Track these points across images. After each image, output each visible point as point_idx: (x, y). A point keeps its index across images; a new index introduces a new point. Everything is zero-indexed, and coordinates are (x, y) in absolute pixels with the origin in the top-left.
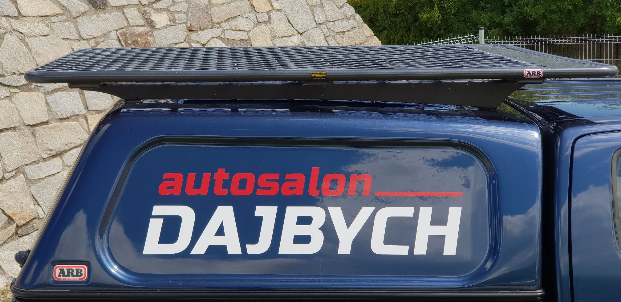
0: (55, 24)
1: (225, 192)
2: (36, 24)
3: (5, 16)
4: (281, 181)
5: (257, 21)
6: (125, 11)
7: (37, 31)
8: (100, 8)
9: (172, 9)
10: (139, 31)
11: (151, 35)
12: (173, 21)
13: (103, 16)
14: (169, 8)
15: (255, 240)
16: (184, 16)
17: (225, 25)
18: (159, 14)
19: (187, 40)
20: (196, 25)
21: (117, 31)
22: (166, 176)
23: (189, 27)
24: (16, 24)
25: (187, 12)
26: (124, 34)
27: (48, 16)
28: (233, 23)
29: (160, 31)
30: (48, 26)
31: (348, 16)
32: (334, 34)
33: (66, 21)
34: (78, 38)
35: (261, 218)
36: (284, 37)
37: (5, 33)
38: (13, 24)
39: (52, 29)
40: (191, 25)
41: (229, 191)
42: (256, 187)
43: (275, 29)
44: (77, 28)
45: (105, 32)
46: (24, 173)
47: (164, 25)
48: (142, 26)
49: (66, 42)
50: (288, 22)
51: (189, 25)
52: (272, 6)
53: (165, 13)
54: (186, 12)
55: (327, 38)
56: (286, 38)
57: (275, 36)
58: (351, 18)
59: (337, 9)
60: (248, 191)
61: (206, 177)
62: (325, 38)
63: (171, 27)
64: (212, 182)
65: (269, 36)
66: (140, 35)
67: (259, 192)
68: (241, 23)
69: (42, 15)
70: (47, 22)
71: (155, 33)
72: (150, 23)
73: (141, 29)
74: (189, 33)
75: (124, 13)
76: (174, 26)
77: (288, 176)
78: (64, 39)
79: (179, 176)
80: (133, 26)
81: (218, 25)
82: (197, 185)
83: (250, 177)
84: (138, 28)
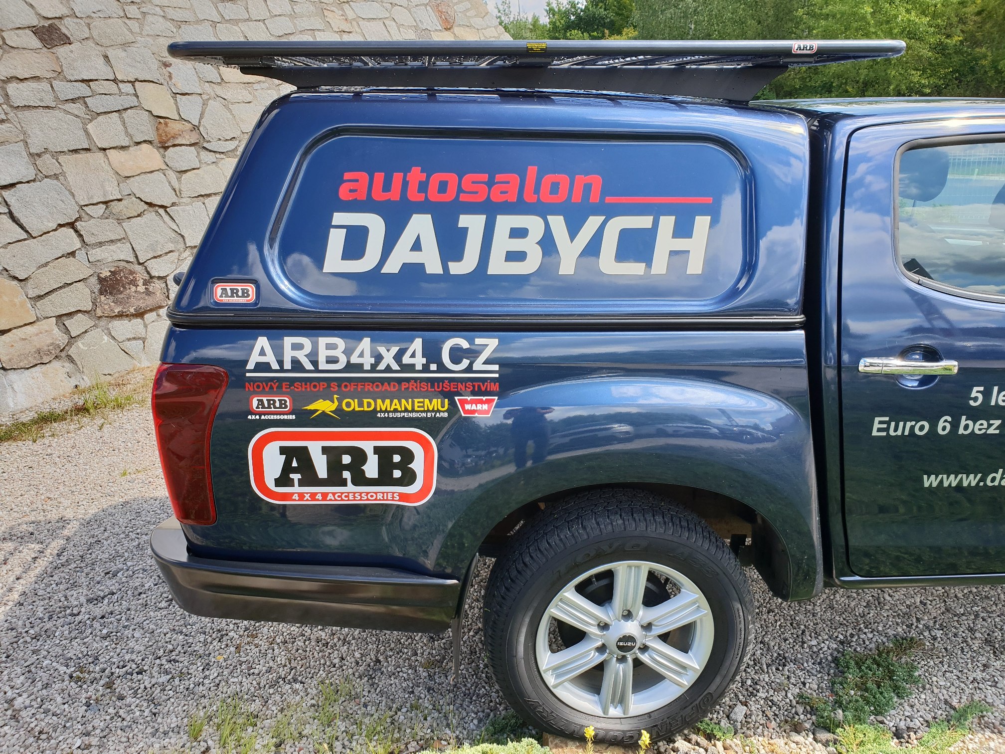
0: (258, 92)
1: (421, 197)
2: (239, 91)
3: (208, 82)
4: (490, 184)
7: (241, 98)
15: (459, 257)
22: (347, 176)
24: (219, 90)
27: (251, 83)
30: (251, 93)
35: (466, 230)
37: (209, 99)
38: (216, 90)
39: (256, 97)
41: (426, 196)
42: (460, 190)
60: (449, 196)
61: (398, 177)
64: (405, 184)
67: (463, 198)
70: (250, 89)
77: (499, 177)
79: (364, 176)
82: (387, 187)
83: (452, 178)
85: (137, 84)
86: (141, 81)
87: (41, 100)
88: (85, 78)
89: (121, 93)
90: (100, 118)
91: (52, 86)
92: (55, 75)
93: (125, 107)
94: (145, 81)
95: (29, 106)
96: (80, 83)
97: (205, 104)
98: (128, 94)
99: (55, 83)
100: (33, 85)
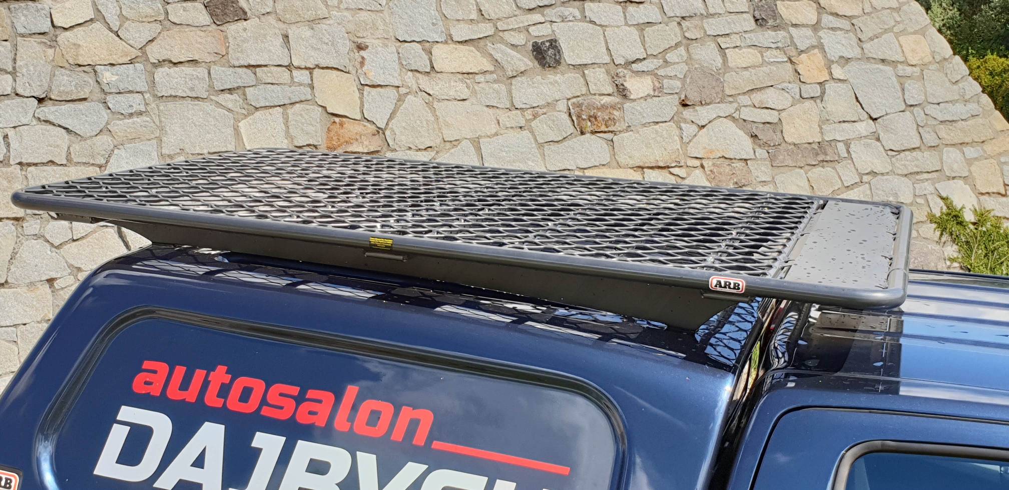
0: (480, 85)
2: (452, 84)
3: (412, 70)
5: (801, 96)
6: (586, 72)
7: (452, 93)
8: (550, 67)
9: (661, 72)
10: (602, 102)
11: (619, 108)
12: (659, 91)
13: (552, 76)
14: (656, 71)
16: (678, 84)
17: (745, 100)
18: (638, 79)
19: (675, 118)
20: (693, 97)
21: (569, 99)
23: (683, 100)
24: (424, 82)
25: (685, 77)
26: (580, 105)
27: (471, 73)
28: (757, 97)
29: (635, 103)
30: (468, 87)
31: (967, 97)
32: (935, 123)
33: (495, 81)
34: (508, 106)
36: (844, 122)
37: (407, 94)
38: (421, 81)
39: (474, 92)
40: (686, 96)
43: (829, 109)
44: (510, 92)
45: (550, 101)
47: (643, 95)
48: (609, 95)
49: (491, 111)
50: (855, 100)
51: (683, 97)
52: (831, 74)
53: (649, 77)
54: (682, 77)
55: (920, 128)
56: (846, 124)
57: (828, 120)
58: (971, 100)
59: (948, 84)
62: (918, 129)
63: (654, 98)
65: (817, 119)
66: (604, 107)
68: (771, 97)
69: (464, 72)
70: (468, 81)
71: (627, 105)
72: (622, 91)
73: (606, 100)
74: (681, 108)
75: (584, 75)
76: (659, 96)
78: (488, 106)
80: (595, 94)
81: (731, 99)
84: (602, 97)
85: (317, 72)
86: (323, 68)
87: (192, 89)
88: (253, 63)
89: (292, 82)
90: (258, 114)
91: (209, 73)
92: (217, 59)
93: (293, 101)
94: (327, 68)
95: (176, 96)
96: (245, 70)
97: (401, 99)
98: (300, 85)
99: (215, 69)
100: (187, 70)
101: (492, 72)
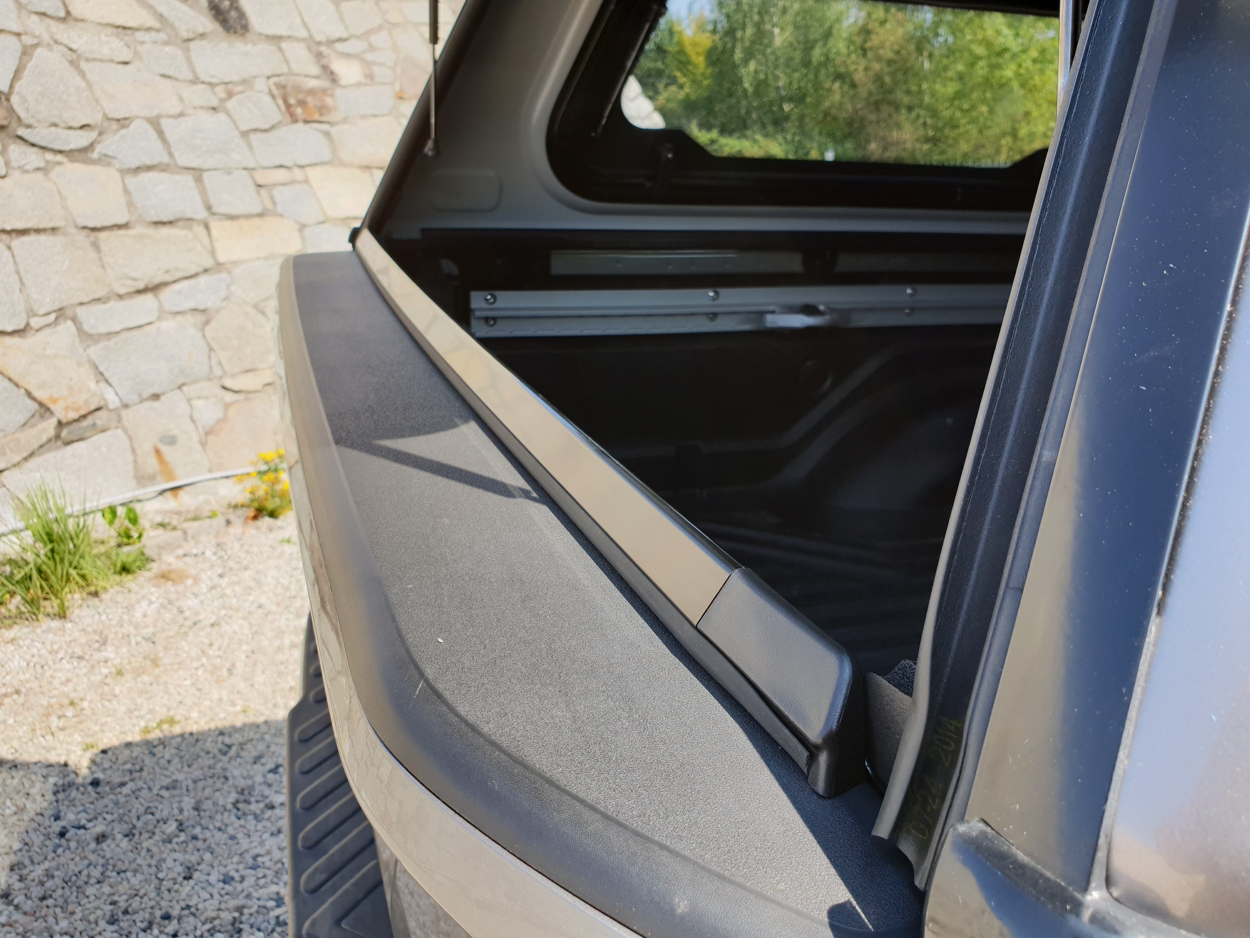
6: (283, 46)
8: (236, 32)
9: (369, 57)
10: (310, 85)
11: (330, 94)
12: (370, 78)
13: (241, 46)
14: (363, 55)
16: (389, 72)
18: (345, 62)
19: (394, 113)
20: (409, 90)
21: (269, 78)
23: (398, 93)
26: (283, 86)
29: (347, 91)
33: (166, 43)
34: (190, 78)
40: (400, 88)
44: (189, 60)
45: (245, 76)
46: (74, 320)
47: (354, 82)
48: (316, 77)
49: (167, 82)
51: (397, 89)
53: (356, 61)
54: (392, 66)
63: (367, 87)
66: (311, 92)
69: (118, 23)
71: (338, 92)
72: (330, 75)
73: (313, 83)
74: (397, 102)
75: (281, 50)
76: (372, 85)
78: (163, 76)
80: (298, 75)
84: (308, 79)
101: (158, 31)
